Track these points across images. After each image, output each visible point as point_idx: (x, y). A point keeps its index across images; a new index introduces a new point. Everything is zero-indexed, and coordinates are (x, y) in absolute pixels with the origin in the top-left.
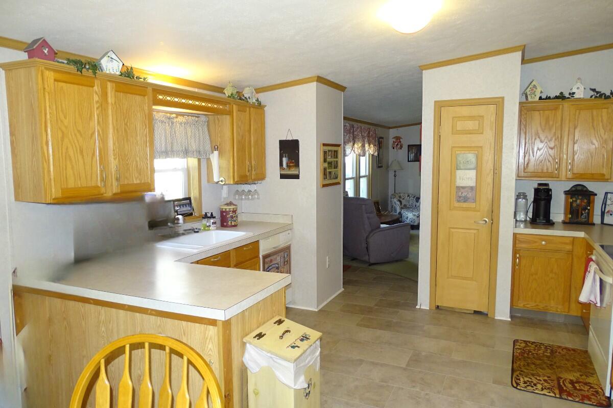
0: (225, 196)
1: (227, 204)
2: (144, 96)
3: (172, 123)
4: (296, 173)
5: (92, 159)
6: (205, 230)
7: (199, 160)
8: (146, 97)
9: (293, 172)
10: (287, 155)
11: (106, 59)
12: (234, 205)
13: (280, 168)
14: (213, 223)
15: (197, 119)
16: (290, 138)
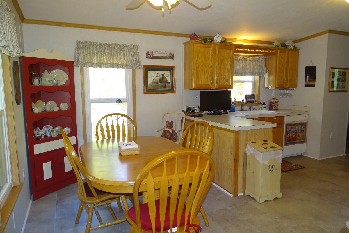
0: (273, 95)
1: (273, 99)
2: (231, 49)
3: (246, 60)
4: (313, 84)
5: (208, 74)
6: (259, 110)
7: (260, 77)
8: (231, 50)
9: (312, 83)
10: (309, 74)
11: (215, 37)
12: (277, 99)
13: (305, 82)
14: (264, 107)
15: (259, 58)
16: (311, 65)
